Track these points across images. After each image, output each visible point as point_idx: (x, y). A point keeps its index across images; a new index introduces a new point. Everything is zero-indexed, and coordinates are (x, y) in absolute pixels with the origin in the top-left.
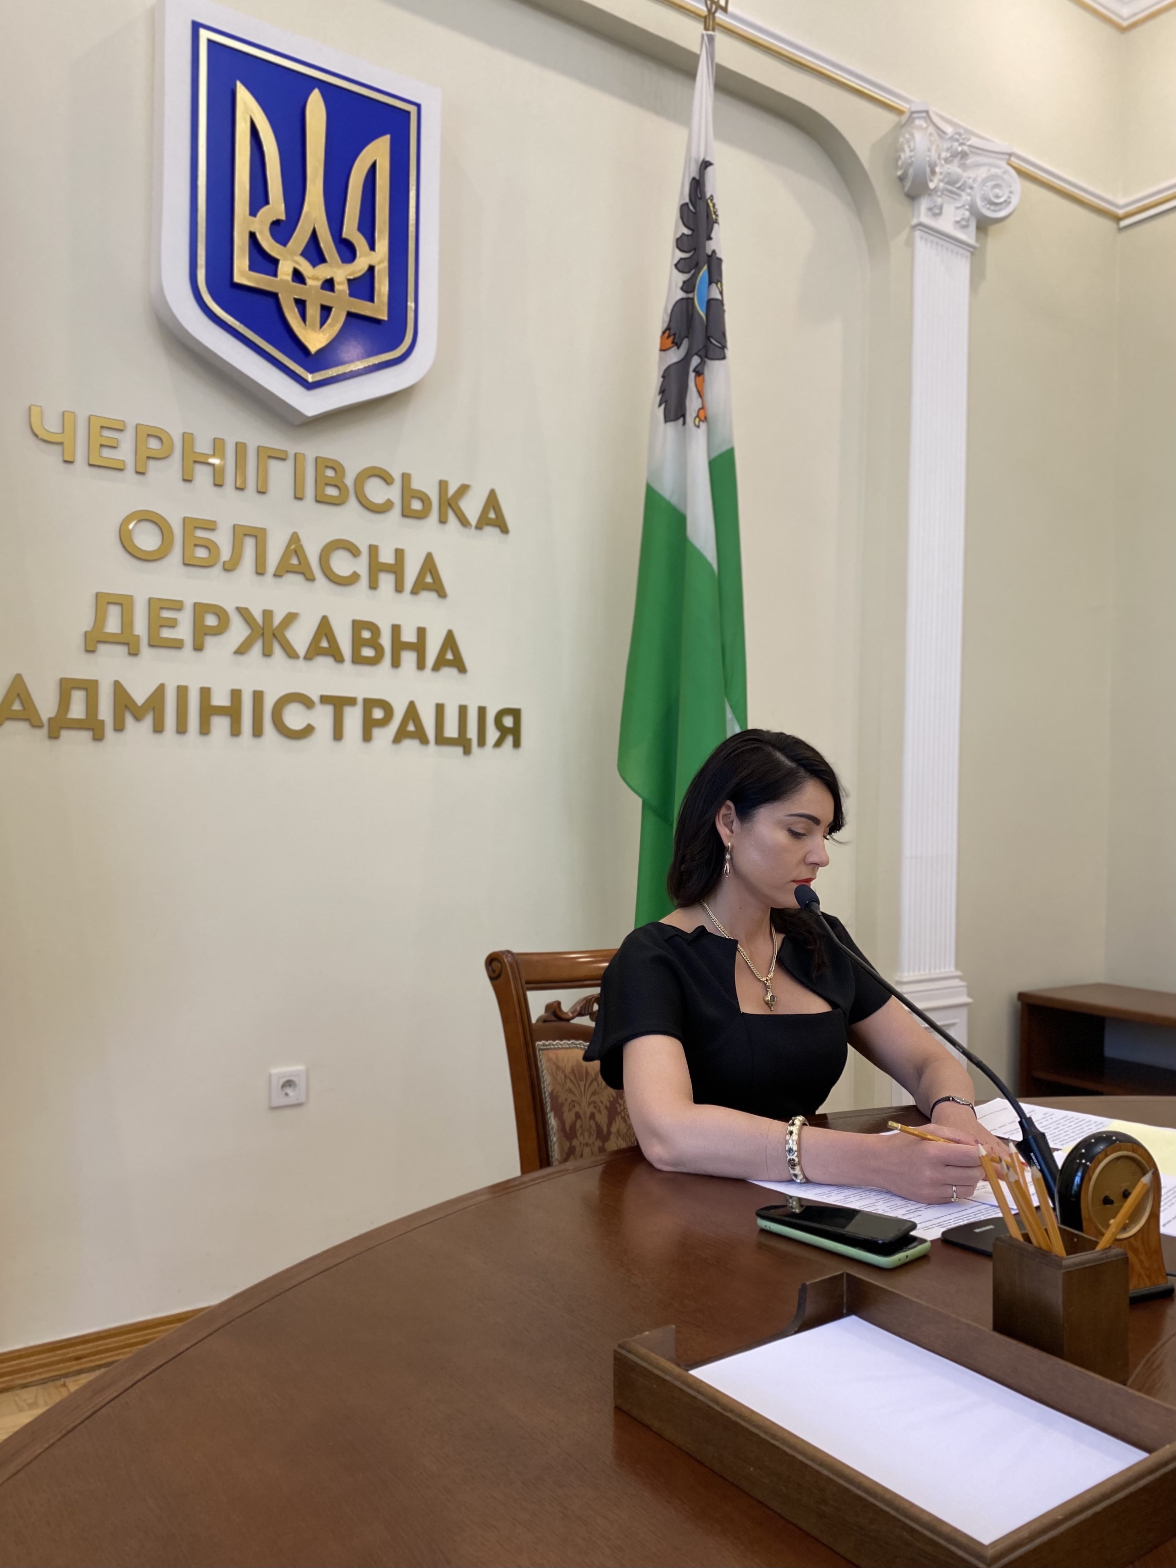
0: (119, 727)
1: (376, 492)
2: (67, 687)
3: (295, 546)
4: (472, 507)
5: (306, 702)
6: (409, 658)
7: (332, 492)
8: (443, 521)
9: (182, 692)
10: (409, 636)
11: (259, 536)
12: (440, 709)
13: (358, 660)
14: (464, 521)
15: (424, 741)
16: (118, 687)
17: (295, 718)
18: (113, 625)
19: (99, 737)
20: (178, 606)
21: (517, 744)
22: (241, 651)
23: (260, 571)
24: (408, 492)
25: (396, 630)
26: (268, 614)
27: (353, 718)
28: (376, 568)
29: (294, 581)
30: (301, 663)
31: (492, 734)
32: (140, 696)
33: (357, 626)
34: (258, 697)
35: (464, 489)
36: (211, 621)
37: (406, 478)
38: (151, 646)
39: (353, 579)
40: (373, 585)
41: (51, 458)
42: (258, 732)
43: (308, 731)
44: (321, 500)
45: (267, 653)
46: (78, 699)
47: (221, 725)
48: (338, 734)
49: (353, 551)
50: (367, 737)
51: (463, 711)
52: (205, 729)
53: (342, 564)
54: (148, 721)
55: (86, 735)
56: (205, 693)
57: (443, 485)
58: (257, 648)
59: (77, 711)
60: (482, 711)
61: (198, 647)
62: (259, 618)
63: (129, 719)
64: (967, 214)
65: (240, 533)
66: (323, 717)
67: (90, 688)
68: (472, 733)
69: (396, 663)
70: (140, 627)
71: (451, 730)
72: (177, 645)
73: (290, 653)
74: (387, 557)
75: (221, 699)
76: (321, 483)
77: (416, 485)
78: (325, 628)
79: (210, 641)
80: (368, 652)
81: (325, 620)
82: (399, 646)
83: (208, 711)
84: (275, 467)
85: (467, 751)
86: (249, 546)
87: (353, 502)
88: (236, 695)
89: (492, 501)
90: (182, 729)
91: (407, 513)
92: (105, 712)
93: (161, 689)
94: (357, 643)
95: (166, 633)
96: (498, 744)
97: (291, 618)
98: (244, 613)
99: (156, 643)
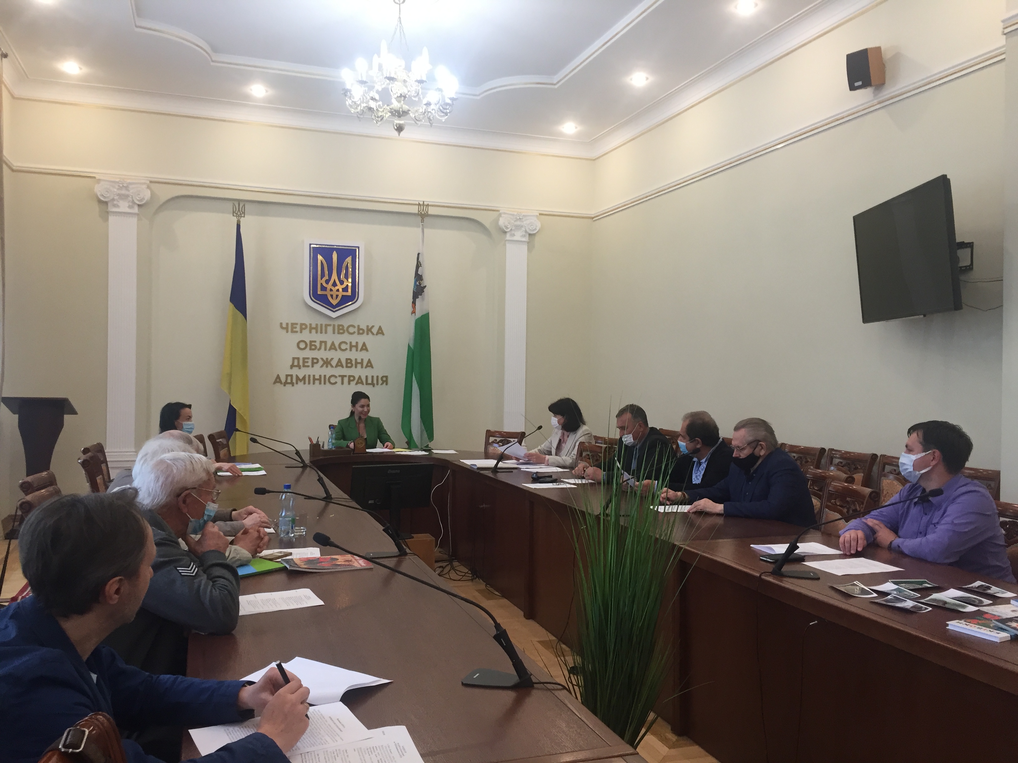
0: (297, 383)
1: (351, 330)
2: (287, 376)
3: (333, 344)
4: (375, 330)
5: (336, 377)
6: (359, 366)
7: (341, 331)
8: (368, 334)
9: (309, 376)
10: (359, 361)
11: (325, 342)
12: (367, 377)
13: (347, 367)
14: (373, 334)
15: (363, 384)
16: (297, 376)
17: (333, 380)
18: (296, 363)
19: (293, 385)
20: (308, 358)
21: (387, 384)
22: (322, 366)
23: (325, 350)
24: (359, 329)
25: (356, 359)
26: (327, 359)
27: (346, 380)
28: (351, 347)
29: (333, 351)
30: (334, 369)
31: (380, 382)
32: (301, 377)
33: (347, 359)
34: (325, 376)
35: (373, 326)
36: (315, 361)
37: (359, 326)
39: (346, 349)
40: (351, 350)
41: (285, 331)
42: (325, 383)
43: (336, 383)
44: (339, 333)
45: (327, 367)
46: (289, 378)
47: (317, 382)
48: (342, 383)
49: (346, 343)
50: (349, 384)
51: (373, 377)
52: (314, 383)
53: (343, 346)
54: (303, 382)
55: (291, 385)
56: (314, 376)
57: (368, 326)
58: (325, 366)
59: (289, 381)
60: (377, 377)
61: (313, 366)
62: (325, 359)
63: (299, 381)
64: (524, 233)
65: (321, 342)
66: (339, 380)
67: (291, 376)
68: (375, 382)
69: (356, 367)
70: (301, 364)
71: (370, 381)
72: (308, 366)
73: (332, 366)
74: (354, 344)
75: (317, 377)
76: (339, 329)
77: (361, 327)
78: (339, 360)
79: (315, 365)
80: (349, 365)
81: (339, 359)
82: (357, 363)
83: (315, 379)
84: (329, 327)
85: (374, 386)
86: (323, 344)
87: (346, 333)
88: (320, 376)
89: (380, 328)
90: (309, 383)
91: (359, 333)
92: (294, 381)
93: (305, 375)
94: (347, 363)
95: (306, 364)
96: (382, 384)
97: (332, 359)
98: (322, 359)
99: (304, 366)
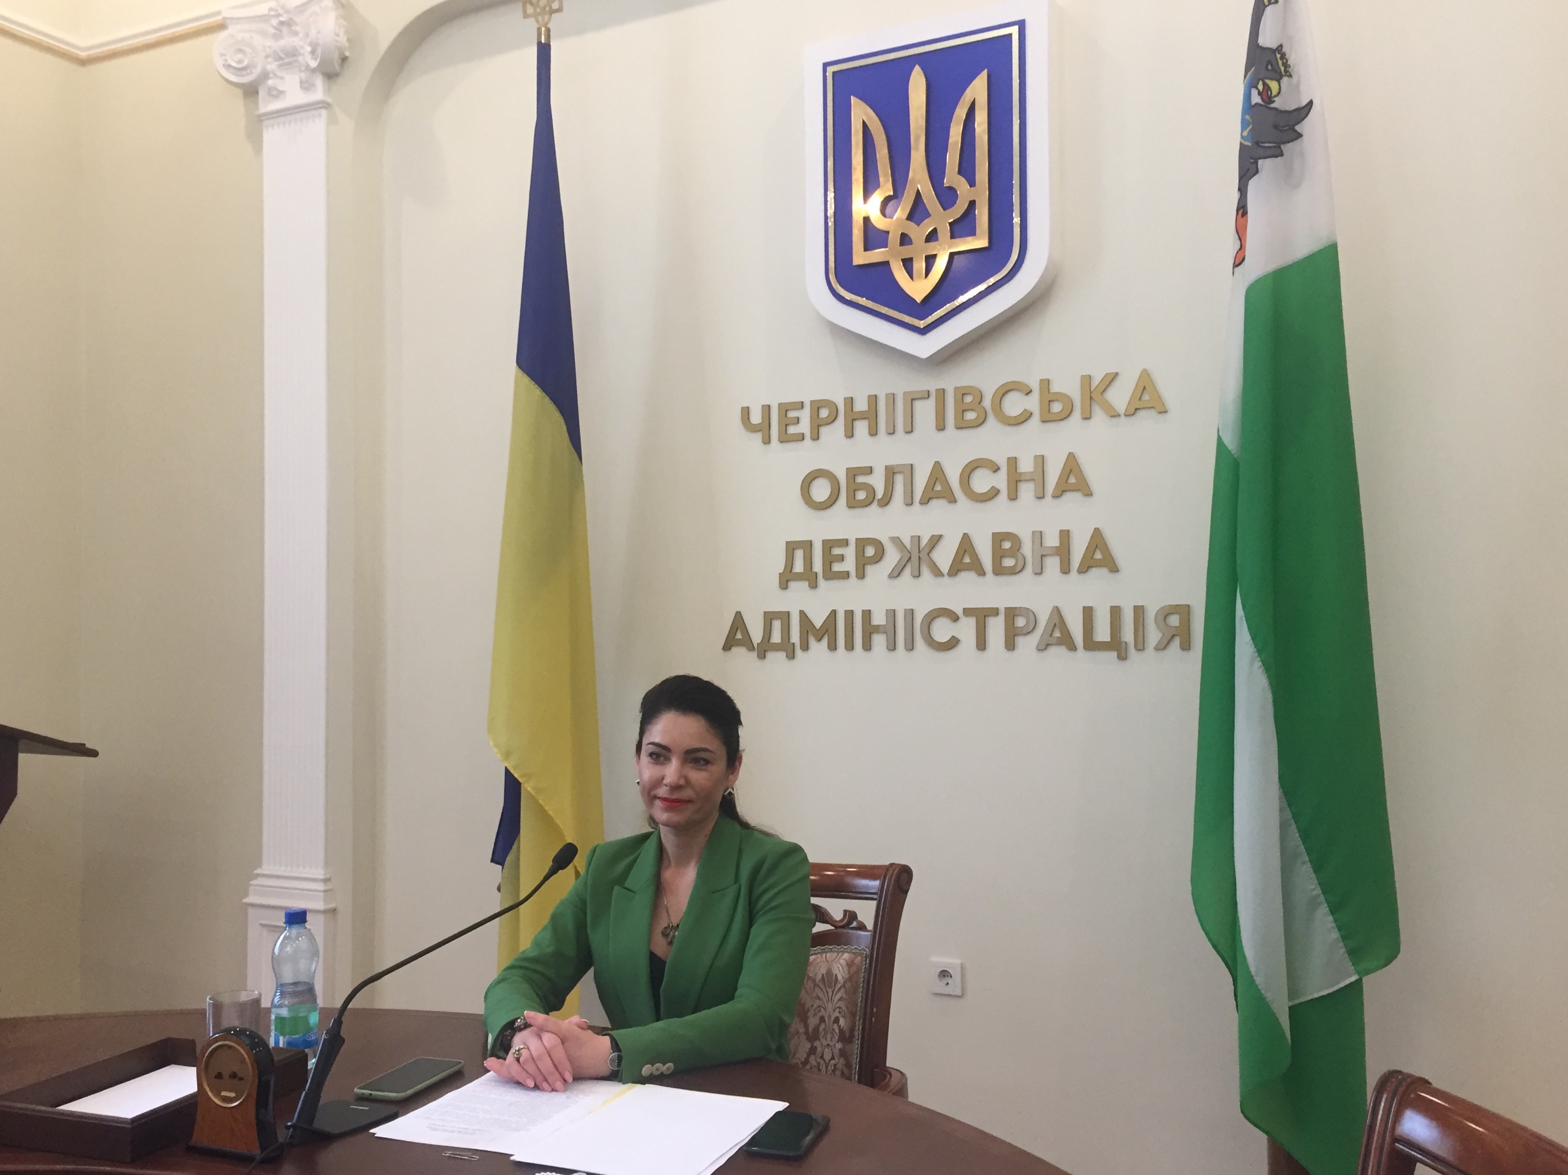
0: (805, 647)
1: (1014, 405)
2: (769, 618)
4: (1119, 397)
5: (952, 616)
6: (1053, 564)
7: (971, 416)
10: (1052, 540)
11: (908, 471)
12: (1088, 613)
13: (999, 571)
14: (1113, 413)
15: (1072, 647)
16: (802, 613)
17: (942, 631)
18: (799, 567)
19: (791, 656)
20: (845, 543)
21: (1186, 645)
22: (896, 574)
23: (909, 503)
24: (1048, 397)
25: (1038, 536)
26: (916, 539)
27: (996, 629)
28: (1015, 480)
29: (938, 505)
30: (946, 579)
31: (1153, 635)
32: (818, 622)
33: (998, 538)
34: (910, 614)
35: (1111, 377)
36: (870, 552)
37: (1045, 384)
38: (826, 578)
39: (993, 494)
40: (1013, 496)
41: (758, 439)
43: (953, 643)
44: (961, 425)
46: (777, 627)
47: (879, 641)
48: (982, 644)
49: (992, 467)
50: (1010, 645)
51: (1116, 612)
52: (867, 647)
54: (825, 641)
55: (783, 655)
56: (867, 614)
57: (1087, 380)
58: (908, 571)
59: (776, 636)
60: (1139, 611)
61: (861, 575)
62: (908, 543)
63: (812, 641)
65: (891, 473)
66: (966, 630)
67: (784, 618)
68: (1128, 635)
69: (1039, 571)
71: (1103, 633)
72: (846, 575)
73: (937, 573)
74: (1026, 466)
76: (961, 411)
77: (1055, 388)
78: (966, 545)
79: (870, 569)
80: (1009, 562)
81: (966, 538)
82: (1041, 551)
83: (870, 630)
84: (918, 405)
85: (1123, 657)
86: (899, 480)
87: (992, 420)
88: (891, 614)
89: (1144, 380)
90: (850, 646)
91: (1048, 418)
92: (795, 637)
93: (834, 613)
94: (998, 555)
95: (837, 567)
96: (1162, 647)
97: (936, 540)
98: (897, 541)
99: (830, 575)
